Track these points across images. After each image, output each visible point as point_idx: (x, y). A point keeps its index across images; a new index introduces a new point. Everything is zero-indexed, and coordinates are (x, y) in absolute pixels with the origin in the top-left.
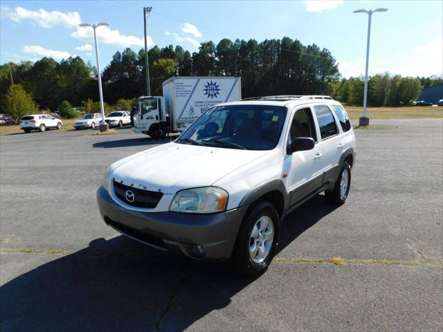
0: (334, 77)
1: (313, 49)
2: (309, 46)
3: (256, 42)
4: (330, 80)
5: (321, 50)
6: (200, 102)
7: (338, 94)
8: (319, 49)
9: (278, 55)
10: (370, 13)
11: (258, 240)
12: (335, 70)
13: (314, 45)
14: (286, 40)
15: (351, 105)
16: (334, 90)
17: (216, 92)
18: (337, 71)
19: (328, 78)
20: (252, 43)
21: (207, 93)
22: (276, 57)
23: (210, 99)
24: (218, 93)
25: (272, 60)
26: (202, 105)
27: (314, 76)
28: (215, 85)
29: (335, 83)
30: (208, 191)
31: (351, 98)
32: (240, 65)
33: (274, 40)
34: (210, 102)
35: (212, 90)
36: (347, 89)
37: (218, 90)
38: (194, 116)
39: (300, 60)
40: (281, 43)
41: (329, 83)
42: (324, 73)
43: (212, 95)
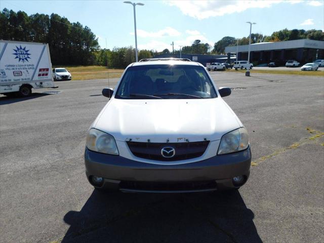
0: (95, 48)
1: (77, 25)
2: (74, 23)
3: (26, 14)
4: (92, 50)
5: (84, 27)
6: (12, 66)
7: (100, 60)
8: (82, 26)
9: (49, 28)
10: (134, 5)
12: (96, 43)
13: (78, 22)
14: (54, 16)
16: (97, 58)
17: (26, 56)
18: (97, 43)
19: (91, 49)
21: (17, 57)
22: (48, 29)
23: (21, 63)
24: (28, 57)
25: (43, 32)
26: (13, 69)
27: (81, 47)
28: (24, 49)
29: (98, 52)
31: (109, 63)
33: (43, 15)
34: (22, 66)
35: (22, 55)
36: (106, 57)
37: (28, 54)
38: (7, 79)
39: (69, 33)
40: (50, 18)
41: (93, 52)
42: (88, 45)
43: (23, 59)
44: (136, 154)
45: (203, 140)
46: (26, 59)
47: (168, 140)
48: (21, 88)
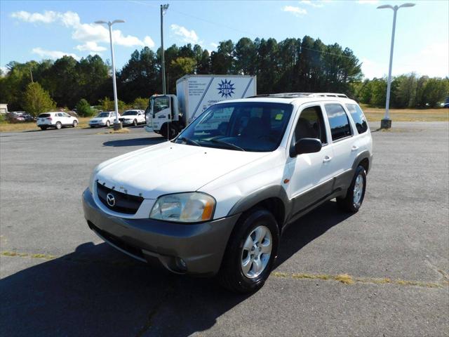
0: (356, 77)
1: (334, 48)
2: (330, 46)
4: (351, 81)
5: (343, 49)
6: (215, 101)
7: (360, 95)
8: (341, 48)
10: (396, 9)
11: (252, 253)
12: (358, 70)
13: (336, 44)
14: (306, 39)
15: (374, 107)
16: (356, 91)
17: (230, 91)
18: (360, 71)
19: (350, 79)
20: (271, 42)
21: (221, 92)
22: (296, 56)
23: (224, 98)
24: (232, 92)
25: (292, 60)
28: (229, 83)
29: (358, 83)
30: (193, 196)
31: (373, 99)
32: (259, 64)
33: (294, 39)
35: (227, 89)
36: (370, 90)
37: (232, 89)
39: (321, 60)
40: (301, 42)
41: (351, 84)
42: (346, 73)
43: (226, 95)
45: (138, 195)
46: (229, 94)
47: (114, 188)
48: (220, 126)
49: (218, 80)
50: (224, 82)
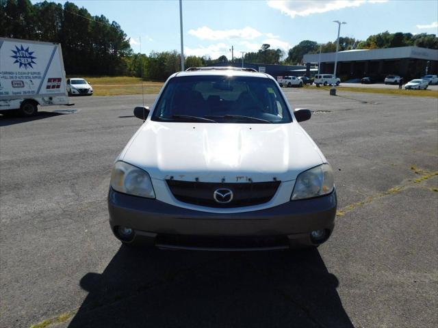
0: (126, 52)
1: (101, 20)
2: (97, 17)
3: (29, 2)
4: (122, 55)
5: (111, 22)
6: (10, 73)
7: (132, 69)
8: (108, 21)
9: (62, 22)
12: (127, 45)
13: (102, 16)
14: (69, 5)
15: (148, 81)
16: (128, 65)
17: (30, 60)
18: (129, 46)
19: (120, 53)
21: (17, 61)
22: (60, 24)
23: (23, 69)
24: (33, 62)
25: (54, 27)
26: (12, 78)
27: (106, 50)
28: (27, 50)
29: (128, 58)
31: (145, 73)
33: (54, 3)
34: (25, 73)
35: (23, 58)
36: (140, 64)
37: (32, 58)
38: (3, 91)
39: (90, 31)
40: (63, 8)
41: (122, 58)
42: (116, 48)
43: (25, 65)
44: (179, 197)
45: (272, 180)
46: (29, 64)
47: (224, 180)
48: (22, 104)
49: (10, 45)
50: (20, 48)
